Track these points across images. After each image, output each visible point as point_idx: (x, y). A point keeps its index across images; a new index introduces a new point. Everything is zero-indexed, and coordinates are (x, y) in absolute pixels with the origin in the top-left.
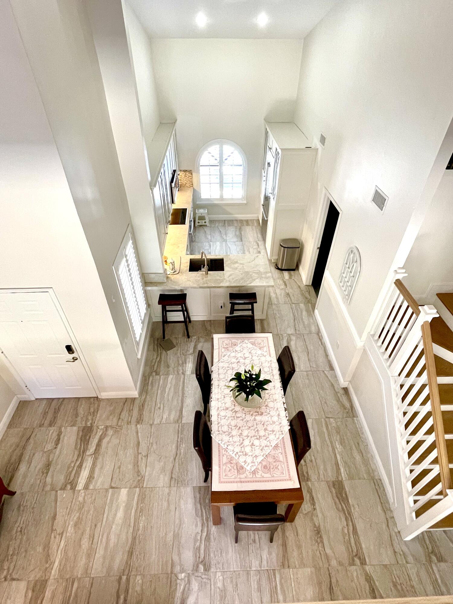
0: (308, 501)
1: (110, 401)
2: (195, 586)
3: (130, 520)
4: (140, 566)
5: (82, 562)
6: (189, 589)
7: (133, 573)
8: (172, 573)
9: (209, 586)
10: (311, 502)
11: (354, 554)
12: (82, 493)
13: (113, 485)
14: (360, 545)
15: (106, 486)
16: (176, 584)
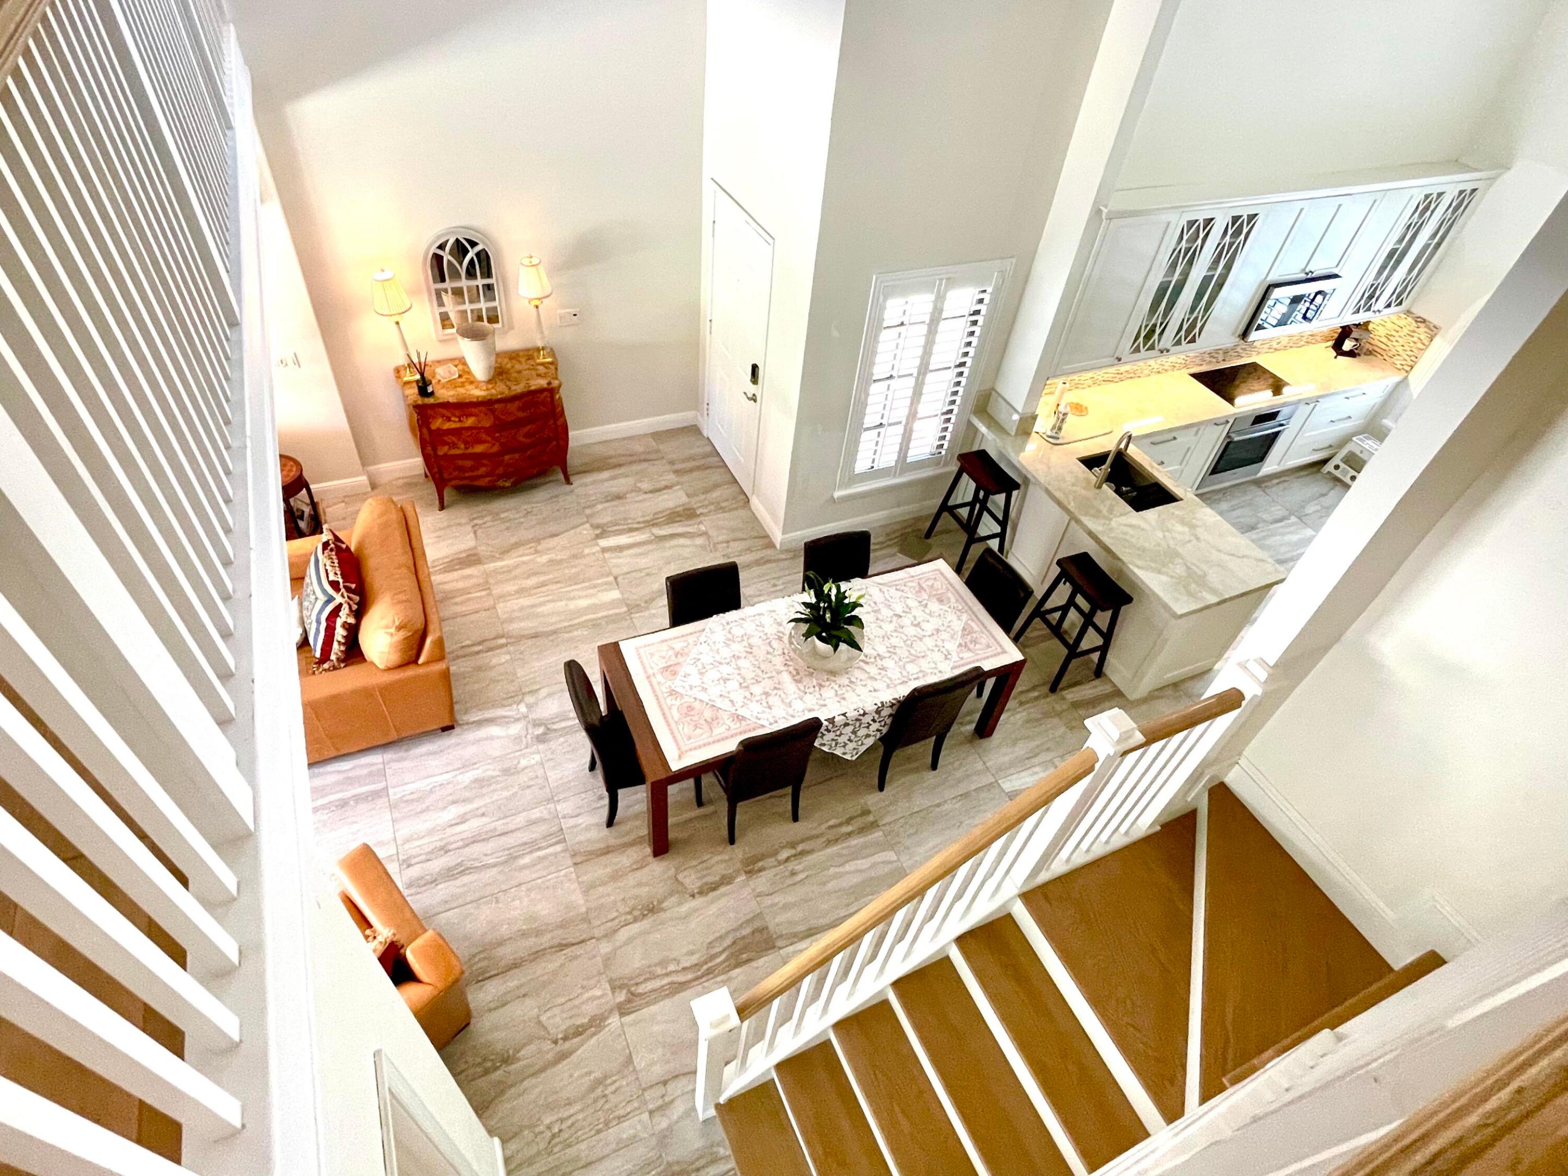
0: (705, 880)
1: (754, 519)
2: (515, 729)
3: (578, 617)
4: (521, 653)
5: (510, 588)
6: (508, 723)
7: (511, 648)
8: (524, 694)
9: (517, 748)
10: (705, 887)
11: (633, 989)
12: (597, 548)
13: (620, 579)
14: (655, 1001)
15: (616, 571)
16: (510, 705)
